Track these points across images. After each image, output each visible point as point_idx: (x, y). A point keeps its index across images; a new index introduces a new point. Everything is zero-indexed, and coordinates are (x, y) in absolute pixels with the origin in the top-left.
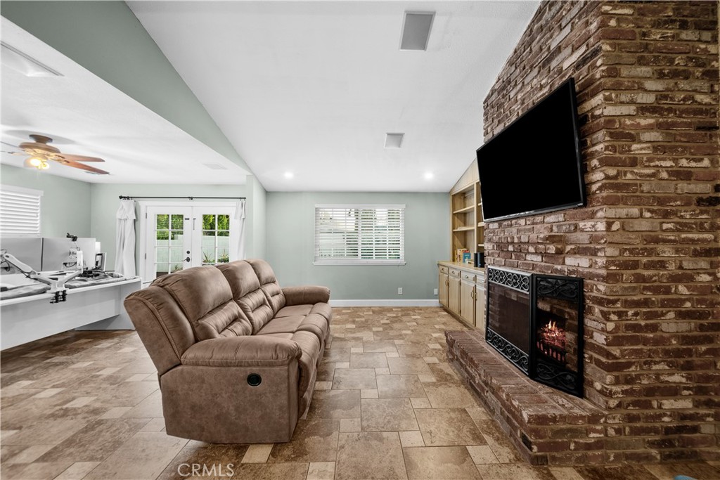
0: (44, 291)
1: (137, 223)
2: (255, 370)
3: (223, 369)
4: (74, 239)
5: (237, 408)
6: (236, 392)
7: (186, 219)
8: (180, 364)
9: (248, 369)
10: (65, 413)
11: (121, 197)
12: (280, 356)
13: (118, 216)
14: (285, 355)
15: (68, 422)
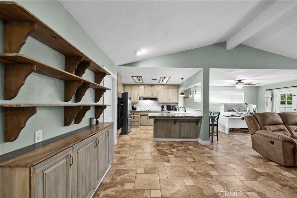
0: (239, 117)
1: (272, 98)
2: (273, 140)
3: (264, 137)
4: (247, 104)
5: (268, 149)
6: (267, 144)
7: (294, 96)
8: (255, 134)
9: (271, 139)
10: (239, 141)
11: (267, 90)
12: (280, 138)
13: (265, 97)
14: (281, 138)
15: (239, 143)
